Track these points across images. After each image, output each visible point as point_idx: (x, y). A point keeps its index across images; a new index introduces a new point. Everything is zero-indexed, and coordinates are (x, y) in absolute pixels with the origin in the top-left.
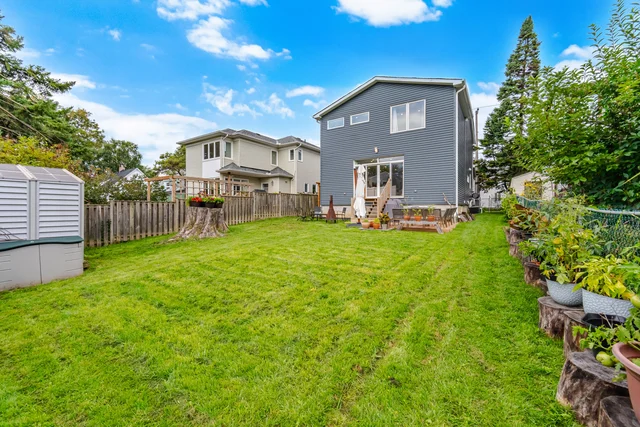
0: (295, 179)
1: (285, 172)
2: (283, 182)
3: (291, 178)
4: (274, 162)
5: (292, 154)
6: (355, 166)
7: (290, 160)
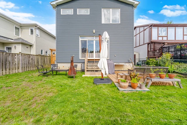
0: (34, 46)
2: (25, 47)
3: (31, 46)
4: (17, 34)
5: (32, 31)
6: (80, 39)
7: (30, 35)
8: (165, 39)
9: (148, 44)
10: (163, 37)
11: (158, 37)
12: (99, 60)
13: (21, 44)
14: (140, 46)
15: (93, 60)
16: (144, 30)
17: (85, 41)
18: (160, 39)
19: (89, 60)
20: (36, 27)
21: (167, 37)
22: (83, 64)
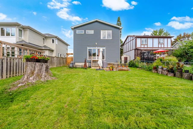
0: (55, 51)
1: (49, 48)
2: (50, 52)
3: (53, 51)
4: (44, 43)
5: (53, 41)
6: (88, 48)
7: (52, 43)
8: (146, 46)
9: (135, 50)
10: (144, 45)
11: (141, 45)
12: (98, 60)
13: (48, 50)
14: (130, 51)
15: (96, 61)
16: (133, 40)
17: (91, 49)
18: (143, 46)
19: (93, 61)
20: (56, 38)
21: (147, 45)
22: (89, 63)
